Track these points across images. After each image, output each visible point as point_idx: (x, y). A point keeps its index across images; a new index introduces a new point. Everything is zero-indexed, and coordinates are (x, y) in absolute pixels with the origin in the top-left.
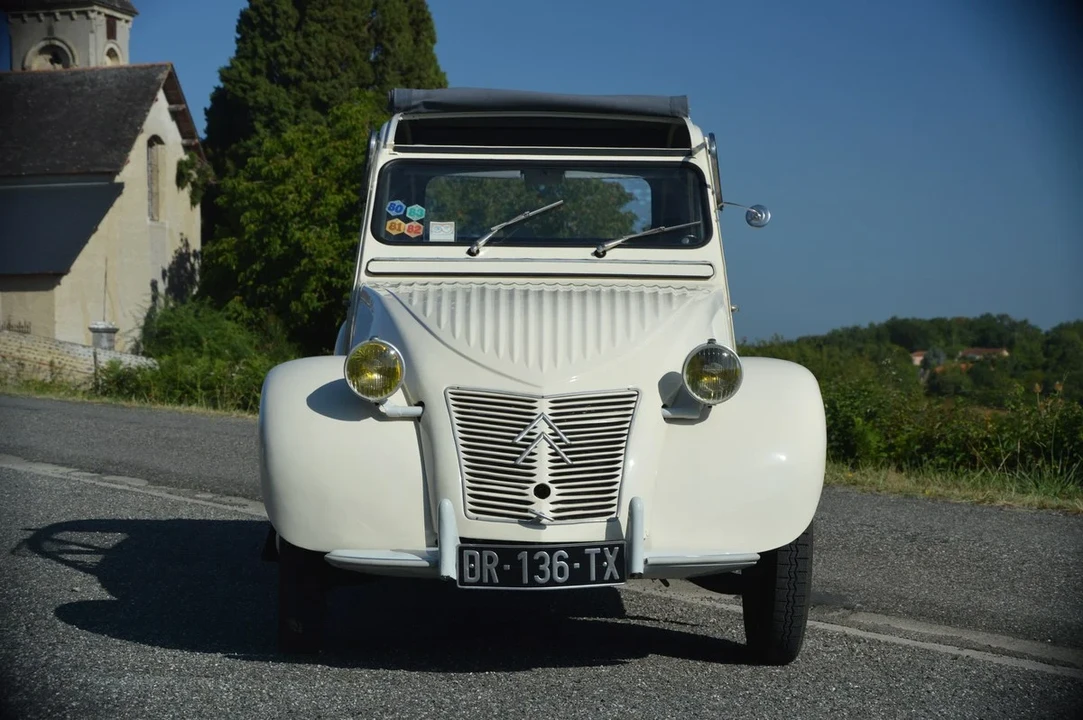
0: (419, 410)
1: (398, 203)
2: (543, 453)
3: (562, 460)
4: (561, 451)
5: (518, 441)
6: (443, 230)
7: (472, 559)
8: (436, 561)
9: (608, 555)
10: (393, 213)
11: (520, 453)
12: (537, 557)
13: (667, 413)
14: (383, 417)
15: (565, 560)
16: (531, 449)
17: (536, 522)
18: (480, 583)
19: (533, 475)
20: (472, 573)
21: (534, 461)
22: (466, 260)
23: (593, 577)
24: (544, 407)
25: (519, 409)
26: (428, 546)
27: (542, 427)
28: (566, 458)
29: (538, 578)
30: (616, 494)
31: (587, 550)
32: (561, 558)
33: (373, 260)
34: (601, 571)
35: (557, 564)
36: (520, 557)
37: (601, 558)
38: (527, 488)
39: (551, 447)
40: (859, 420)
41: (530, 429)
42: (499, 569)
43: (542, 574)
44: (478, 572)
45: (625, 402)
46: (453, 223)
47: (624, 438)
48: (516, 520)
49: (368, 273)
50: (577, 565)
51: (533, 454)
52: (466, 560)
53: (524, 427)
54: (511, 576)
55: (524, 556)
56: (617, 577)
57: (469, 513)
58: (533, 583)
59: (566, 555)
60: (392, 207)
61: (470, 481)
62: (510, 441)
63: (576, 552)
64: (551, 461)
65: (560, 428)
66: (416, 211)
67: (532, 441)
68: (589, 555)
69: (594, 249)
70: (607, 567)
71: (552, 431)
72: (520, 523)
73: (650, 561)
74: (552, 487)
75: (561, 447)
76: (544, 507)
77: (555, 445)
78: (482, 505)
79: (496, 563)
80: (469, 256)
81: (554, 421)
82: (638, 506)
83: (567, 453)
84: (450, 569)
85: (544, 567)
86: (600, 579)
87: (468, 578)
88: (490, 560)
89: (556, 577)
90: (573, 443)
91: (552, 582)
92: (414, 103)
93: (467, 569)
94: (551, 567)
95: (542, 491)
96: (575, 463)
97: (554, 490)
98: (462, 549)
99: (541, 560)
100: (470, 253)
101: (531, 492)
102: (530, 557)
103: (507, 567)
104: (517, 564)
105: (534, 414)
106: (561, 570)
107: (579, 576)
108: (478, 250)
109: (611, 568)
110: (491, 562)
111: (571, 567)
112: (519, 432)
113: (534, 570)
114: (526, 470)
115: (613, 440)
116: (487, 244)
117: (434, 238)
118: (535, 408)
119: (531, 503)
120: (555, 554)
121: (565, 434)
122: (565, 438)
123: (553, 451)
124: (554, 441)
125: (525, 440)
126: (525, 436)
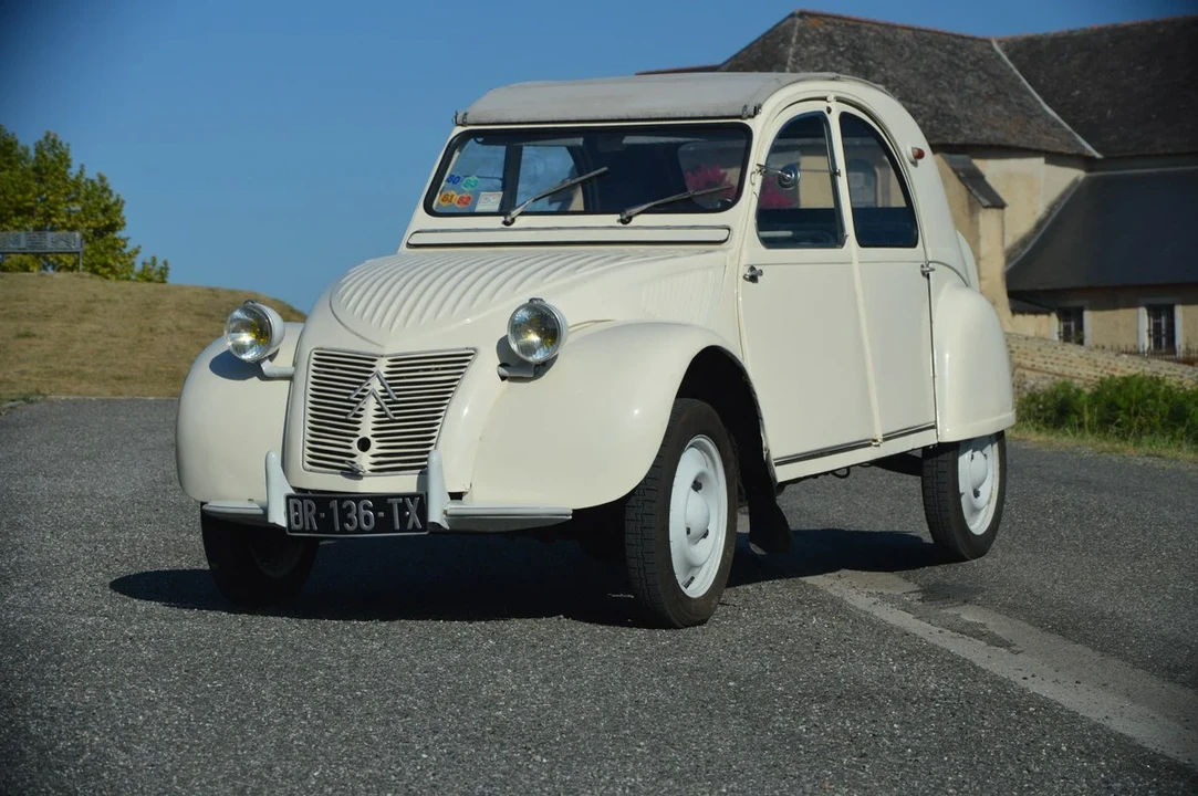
2: (370, 408)
3: (385, 416)
4: (386, 407)
5: (352, 398)
6: (491, 200)
7: (296, 509)
9: (410, 506)
11: (351, 408)
12: (344, 506)
13: (504, 372)
14: (263, 377)
15: (370, 509)
16: (361, 405)
17: (353, 473)
18: (303, 530)
19: (358, 429)
20: (297, 522)
21: (361, 416)
22: (500, 229)
23: (398, 527)
24: (382, 367)
25: (361, 365)
27: (376, 385)
28: (390, 413)
29: (348, 526)
31: (389, 500)
32: (366, 507)
33: (417, 232)
34: (404, 520)
35: (363, 513)
36: (331, 505)
37: (403, 507)
38: (351, 441)
39: (378, 403)
41: (364, 387)
42: (317, 516)
43: (350, 522)
44: (301, 519)
45: (458, 362)
46: (502, 193)
47: (449, 395)
48: (339, 471)
50: (381, 514)
51: (361, 409)
53: (360, 384)
54: (326, 525)
55: (334, 503)
56: (418, 526)
57: (306, 464)
58: (343, 530)
59: (371, 504)
61: (310, 435)
62: (346, 398)
63: (380, 501)
64: (376, 416)
65: (391, 385)
67: (363, 397)
68: (391, 505)
70: (409, 516)
71: (383, 388)
72: (342, 474)
73: (449, 512)
74: (373, 440)
75: (387, 403)
76: (365, 461)
77: (382, 401)
78: (320, 459)
79: (314, 511)
80: (503, 226)
81: (387, 379)
82: (434, 459)
83: (392, 409)
84: (281, 518)
85: (352, 515)
86: (403, 528)
87: (294, 526)
89: (363, 525)
90: (400, 399)
91: (360, 530)
93: (293, 517)
95: (364, 445)
96: (397, 418)
97: (374, 444)
98: (288, 498)
99: (349, 509)
100: (505, 223)
101: (354, 445)
102: (340, 506)
103: (323, 515)
104: (330, 512)
105: (371, 372)
106: (367, 518)
107: (384, 524)
108: (513, 220)
109: (414, 519)
110: (310, 509)
111: (376, 515)
112: (354, 389)
113: (344, 518)
114: (354, 424)
115: (439, 396)
116: (522, 214)
117: (479, 208)
118: (373, 366)
119: (353, 456)
120: (362, 504)
121: (394, 391)
122: (393, 394)
123: (379, 406)
124: (382, 397)
125: (358, 396)
126: (359, 393)
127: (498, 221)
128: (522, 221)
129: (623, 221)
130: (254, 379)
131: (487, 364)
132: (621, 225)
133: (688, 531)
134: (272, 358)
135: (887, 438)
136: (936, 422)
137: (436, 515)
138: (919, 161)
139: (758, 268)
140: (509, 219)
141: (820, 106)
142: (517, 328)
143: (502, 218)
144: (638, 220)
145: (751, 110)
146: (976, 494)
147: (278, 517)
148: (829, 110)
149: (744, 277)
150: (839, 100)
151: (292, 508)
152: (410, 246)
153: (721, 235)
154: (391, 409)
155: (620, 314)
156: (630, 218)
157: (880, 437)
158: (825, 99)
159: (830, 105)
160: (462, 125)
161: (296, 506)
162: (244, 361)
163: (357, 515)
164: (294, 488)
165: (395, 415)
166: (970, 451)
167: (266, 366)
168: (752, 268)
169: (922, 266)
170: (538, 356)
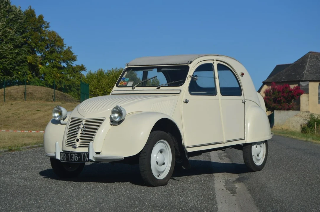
2: (80, 131)
4: (83, 131)
5: (77, 129)
6: (131, 84)
9: (86, 155)
11: (76, 131)
12: (71, 155)
13: (111, 123)
16: (78, 131)
17: (75, 148)
18: (63, 161)
19: (76, 137)
20: (62, 159)
21: (78, 133)
24: (84, 122)
25: (79, 121)
27: (82, 126)
28: (84, 133)
30: (92, 141)
31: (81, 154)
32: (76, 155)
33: (114, 91)
34: (84, 159)
35: (75, 156)
37: (84, 156)
38: (75, 139)
42: (66, 157)
43: (73, 159)
45: (101, 121)
46: (133, 82)
47: (98, 129)
50: (79, 157)
51: (78, 132)
53: (78, 126)
54: (68, 159)
55: (69, 154)
56: (88, 160)
57: (66, 145)
58: (71, 161)
59: (77, 155)
61: (68, 138)
62: (75, 129)
63: (79, 154)
64: (81, 134)
65: (85, 126)
66: (127, 79)
68: (81, 155)
72: (72, 147)
74: (80, 139)
75: (84, 130)
76: (77, 144)
78: (68, 143)
82: (91, 144)
85: (73, 157)
86: (84, 161)
90: (87, 130)
91: (74, 161)
93: (61, 157)
95: (78, 140)
97: (80, 140)
98: (61, 153)
99: (72, 156)
100: (133, 89)
101: (76, 140)
102: (70, 155)
103: (67, 157)
104: (68, 156)
105: (81, 123)
106: (76, 158)
107: (80, 160)
108: (134, 88)
109: (87, 158)
110: (65, 156)
113: (71, 158)
114: (76, 135)
115: (96, 129)
116: (136, 87)
117: (128, 85)
118: (82, 122)
119: (75, 143)
120: (75, 154)
121: (86, 127)
124: (83, 129)
125: (78, 129)
127: (131, 88)
128: (136, 88)
129: (158, 89)
130: (59, 124)
131: (107, 122)
132: (157, 89)
133: (157, 163)
134: (64, 119)
135: (227, 142)
136: (245, 138)
137: (91, 158)
138: (244, 76)
139: (188, 100)
140: (133, 88)
141: (211, 62)
142: (113, 112)
143: (132, 88)
144: (161, 88)
145: (189, 62)
146: (258, 156)
147: (58, 157)
148: (214, 63)
149: (184, 102)
150: (217, 60)
151: (61, 155)
152: (111, 94)
153: (179, 92)
154: (84, 132)
155: (145, 110)
156: (159, 88)
157: (225, 141)
158: (213, 60)
159: (214, 62)
160: (127, 66)
161: (62, 155)
162: (56, 120)
163: (74, 157)
164: (63, 150)
165: (85, 133)
166: (256, 145)
167: (62, 121)
168: (186, 100)
169: (243, 101)
170: (117, 120)
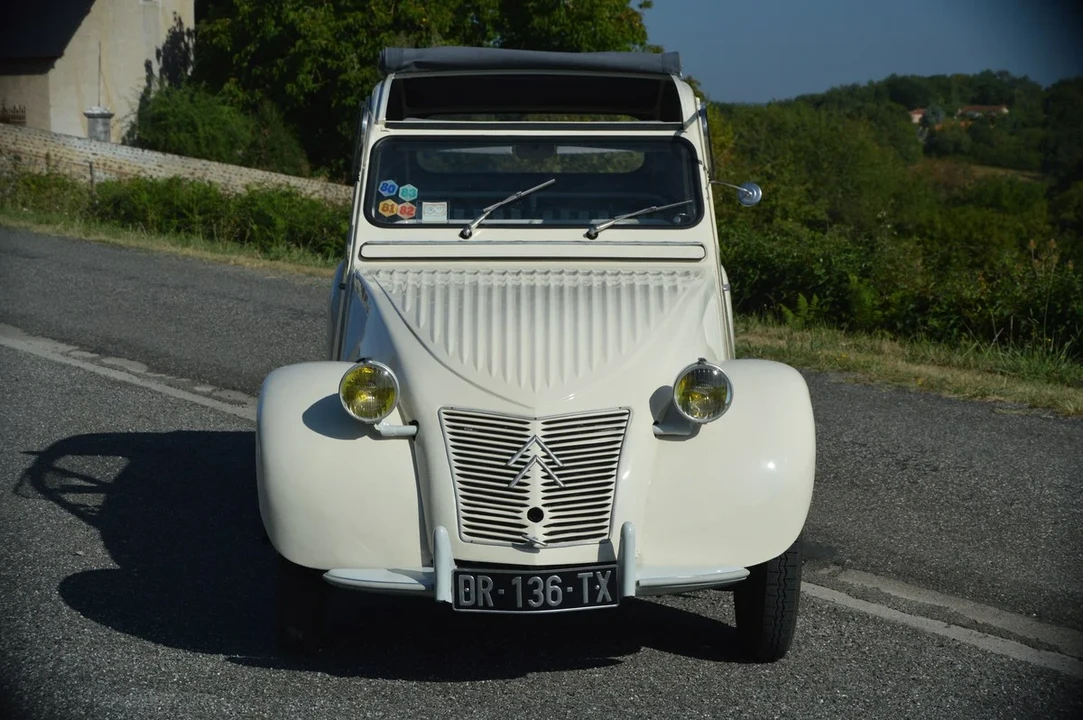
0: (412, 429)
1: (390, 182)
2: (536, 477)
3: (555, 483)
4: (554, 474)
5: (511, 464)
6: (436, 211)
7: (467, 584)
8: (431, 582)
9: (601, 579)
10: (385, 194)
11: (514, 476)
12: (530, 582)
13: (659, 430)
14: (377, 435)
15: (558, 585)
16: (525, 473)
17: (529, 546)
18: (475, 607)
19: (526, 499)
20: (467, 598)
21: (527, 485)
22: (459, 243)
23: (586, 600)
24: (537, 429)
25: (512, 430)
26: (424, 566)
27: (535, 450)
28: (558, 480)
29: (532, 603)
30: (607, 516)
31: (580, 575)
32: (554, 583)
33: (366, 244)
34: (593, 594)
35: (551, 588)
36: (514, 582)
37: (593, 581)
38: (520, 512)
39: (544, 470)
40: (854, 278)
41: (523, 452)
42: (494, 593)
43: (536, 599)
44: (473, 596)
45: (618, 420)
46: (445, 203)
47: (616, 459)
48: (510, 543)
49: (362, 258)
50: (570, 589)
51: (525, 477)
52: (461, 584)
53: (518, 449)
54: (505, 601)
55: (518, 581)
56: (609, 599)
57: (464, 535)
58: (527, 607)
59: (560, 579)
60: (385, 187)
61: (465, 504)
62: (504, 464)
63: (569, 574)
64: (544, 484)
65: (552, 450)
66: (409, 191)
67: (525, 464)
68: (581, 580)
69: (585, 231)
70: (599, 590)
71: (545, 454)
72: (514, 546)
73: (641, 584)
74: (545, 510)
75: (553, 470)
76: (537, 531)
77: (548, 468)
78: (477, 528)
79: (490, 587)
80: (461, 239)
81: (546, 443)
82: (630, 530)
83: (559, 476)
84: (445, 594)
85: (538, 592)
86: (593, 601)
87: (464, 602)
88: (485, 584)
89: (549, 601)
90: (566, 465)
91: (546, 606)
92: (405, 63)
93: (462, 593)
94: (544, 591)
95: (536, 515)
96: (567, 485)
97: (547, 513)
98: (455, 573)
99: (535, 585)
100: (463, 236)
101: (524, 515)
102: (524, 582)
103: (501, 591)
104: (512, 589)
105: (527, 436)
106: (554, 592)
107: (570, 600)
108: (471, 233)
109: (603, 591)
110: (487, 586)
111: (564, 591)
112: (512, 455)
113: (529, 595)
114: (520, 492)
116: (479, 226)
118: (528, 430)
119: (525, 527)
120: (550, 579)
121: (558, 456)
122: (557, 461)
123: (546, 474)
124: (547, 464)
125: (518, 463)
126: (517, 458)
127: (454, 234)
128: (478, 234)
129: (588, 235)
130: (366, 439)
132: (587, 239)
137: (630, 588)
144: (607, 235)
147: (447, 594)
153: (697, 251)
156: (596, 233)
161: (467, 582)
164: (458, 562)
167: (383, 425)
